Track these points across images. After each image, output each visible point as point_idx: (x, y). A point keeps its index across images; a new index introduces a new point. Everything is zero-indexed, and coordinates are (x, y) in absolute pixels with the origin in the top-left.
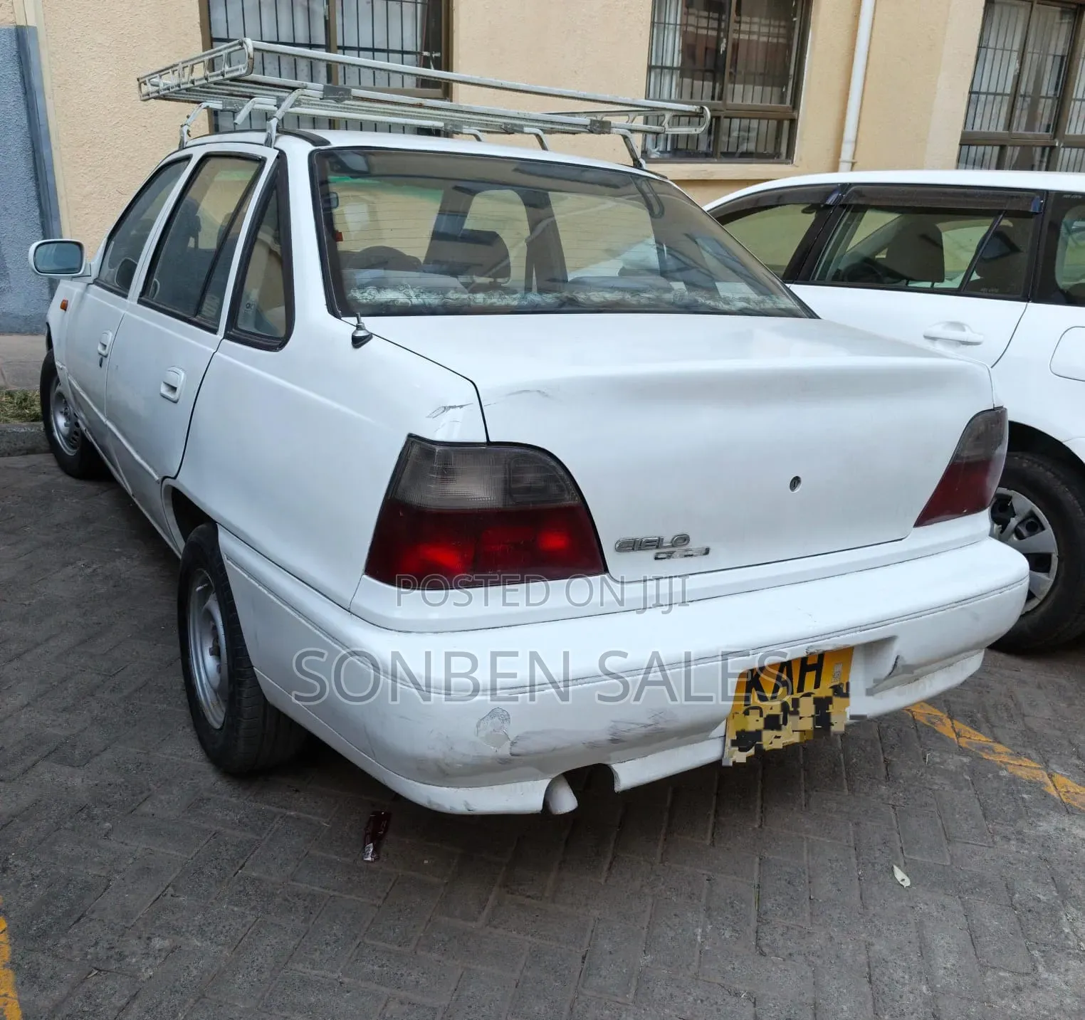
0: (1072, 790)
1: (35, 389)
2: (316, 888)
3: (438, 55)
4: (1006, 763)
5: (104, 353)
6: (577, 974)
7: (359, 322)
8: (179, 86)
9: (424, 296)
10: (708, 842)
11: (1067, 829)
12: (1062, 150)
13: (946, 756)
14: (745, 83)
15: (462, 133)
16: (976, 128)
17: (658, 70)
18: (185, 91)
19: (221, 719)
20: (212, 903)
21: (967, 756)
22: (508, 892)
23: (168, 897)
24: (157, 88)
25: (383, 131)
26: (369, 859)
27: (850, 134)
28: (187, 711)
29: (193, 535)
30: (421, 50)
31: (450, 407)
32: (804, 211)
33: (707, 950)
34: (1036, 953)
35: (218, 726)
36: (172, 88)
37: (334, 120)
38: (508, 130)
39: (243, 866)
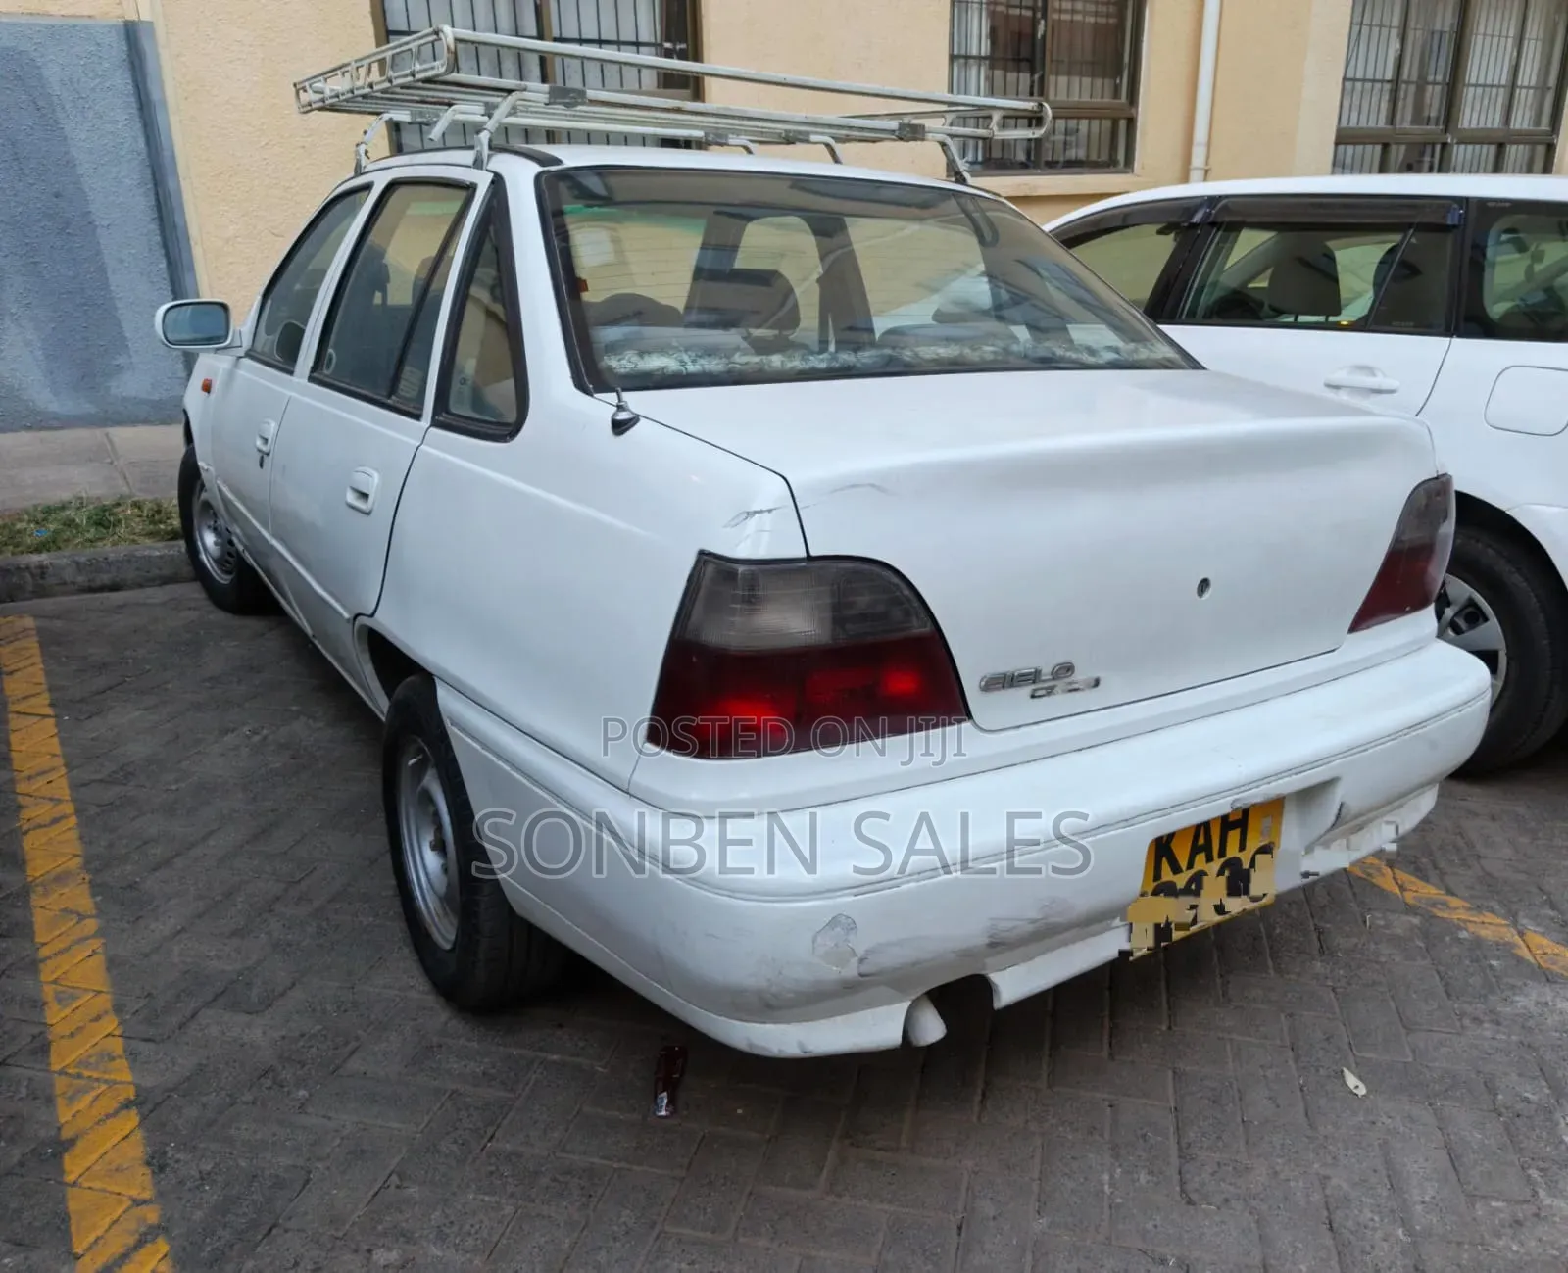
0: (1549, 951)
1: (171, 498)
2: (596, 1160)
3: (683, 46)
4: (1465, 921)
5: (265, 448)
6: (953, 1251)
7: (620, 400)
8: (352, 92)
9: (702, 361)
10: (1105, 1053)
11: (1551, 1004)
12: (1455, 147)
13: (1391, 917)
14: (1069, 74)
15: (728, 145)
16: (1353, 124)
17: (962, 61)
18: (360, 99)
19: (452, 937)
20: (454, 1194)
21: (1416, 914)
22: (852, 1144)
23: (393, 1187)
24: (321, 96)
25: (617, 143)
26: (664, 1113)
27: (1200, 133)
28: (403, 925)
29: (400, 691)
30: (662, 40)
31: (756, 512)
32: (1160, 232)
33: (1119, 1204)
34: (1534, 1173)
35: (448, 946)
36: (343, 94)
37: (553, 132)
38: (789, 140)
39: (492, 1137)
